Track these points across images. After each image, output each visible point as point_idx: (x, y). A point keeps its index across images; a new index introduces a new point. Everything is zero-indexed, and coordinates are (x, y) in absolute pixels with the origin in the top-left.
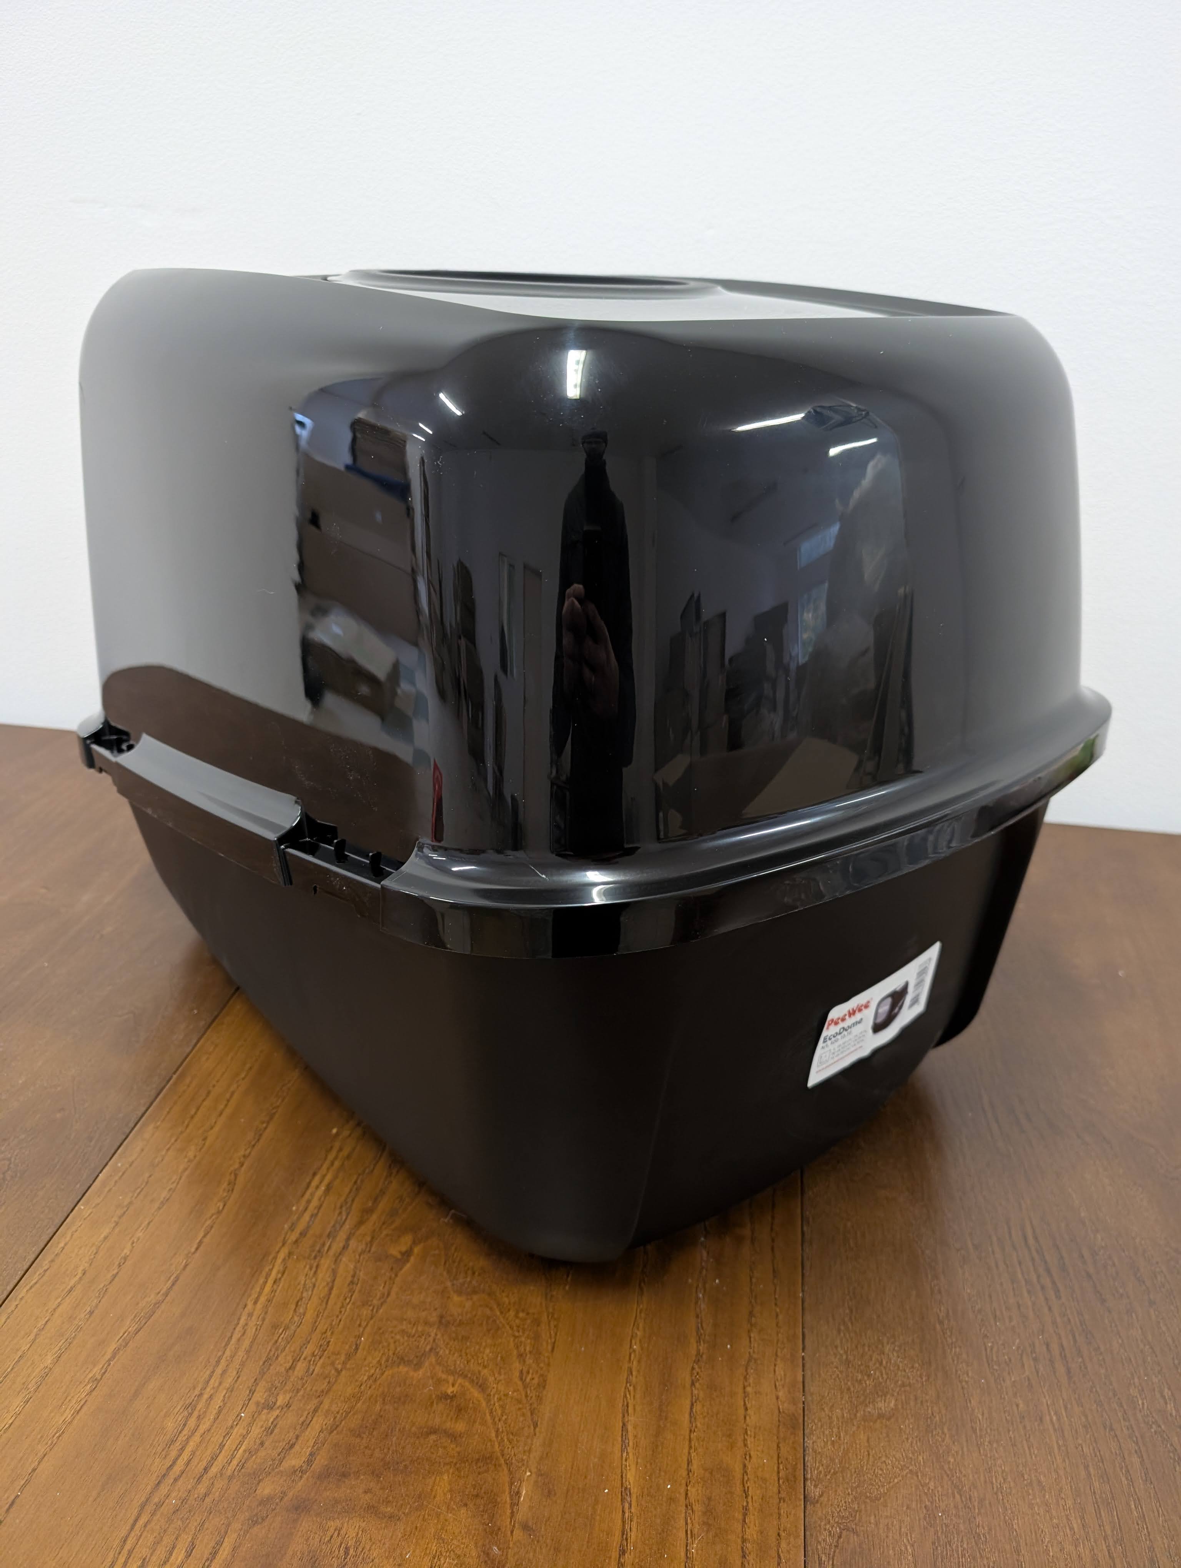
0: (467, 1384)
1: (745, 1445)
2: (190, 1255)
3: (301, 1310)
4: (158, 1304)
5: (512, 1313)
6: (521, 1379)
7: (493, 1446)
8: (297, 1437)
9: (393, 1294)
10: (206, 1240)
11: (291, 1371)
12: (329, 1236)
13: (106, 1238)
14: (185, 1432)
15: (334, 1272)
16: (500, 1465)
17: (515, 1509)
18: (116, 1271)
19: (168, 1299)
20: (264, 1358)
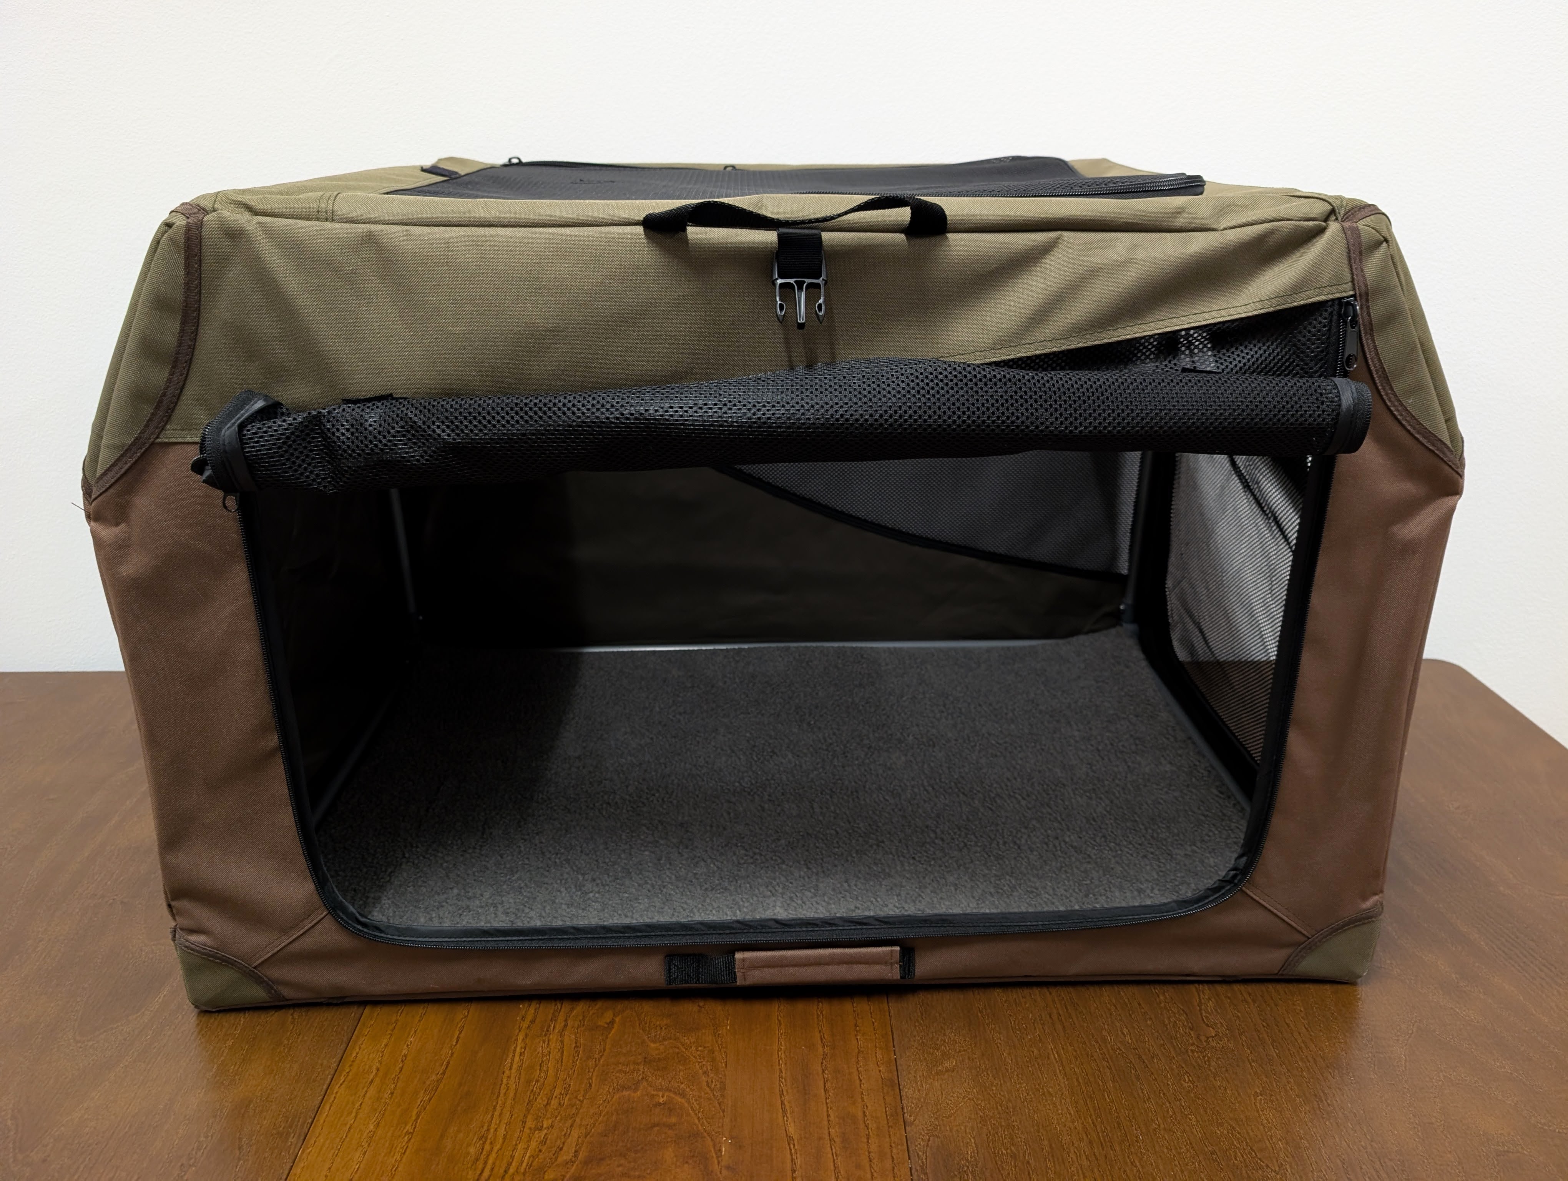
0: (672, 1095)
1: (863, 1101)
3: (545, 1069)
4: (439, 1081)
5: (693, 1048)
6: (708, 1086)
7: (697, 1127)
8: (564, 1143)
9: (607, 1050)
10: (461, 1036)
11: (548, 1107)
12: (551, 1020)
13: (386, 1045)
14: (484, 1153)
15: (562, 1042)
16: (705, 1137)
17: (720, 1159)
18: (401, 1065)
19: (446, 1076)
20: (527, 1101)
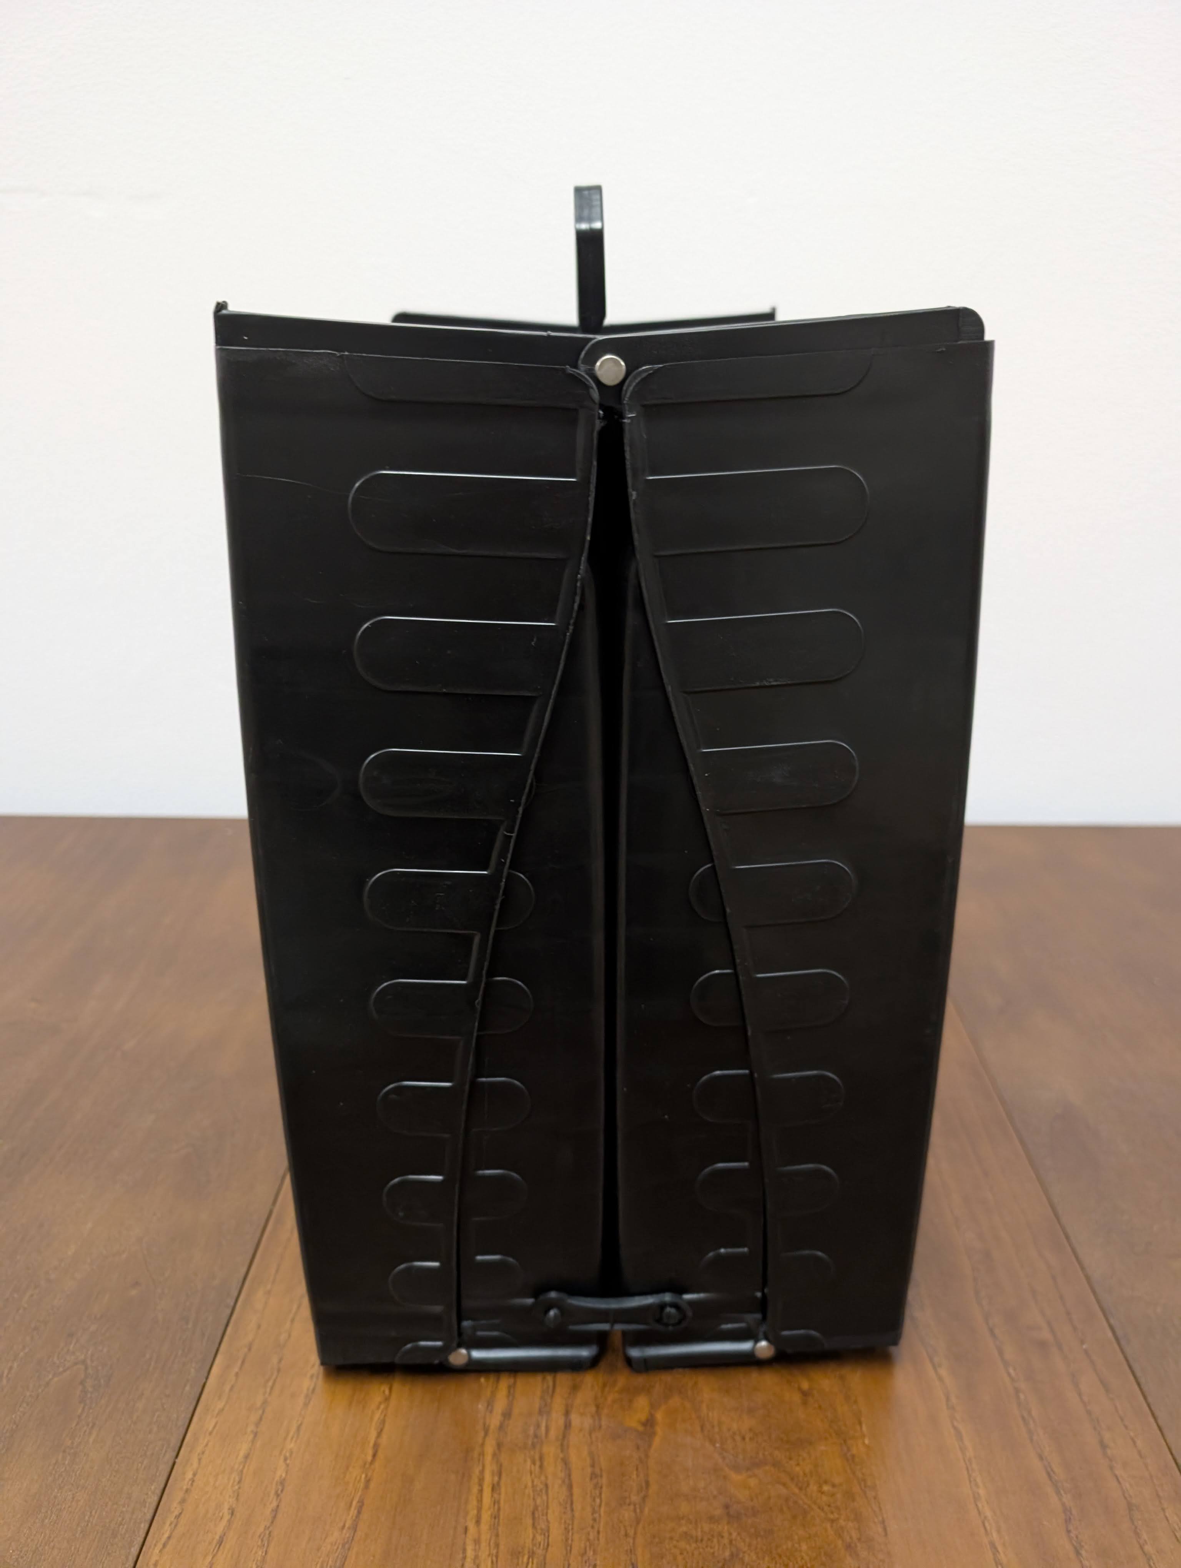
2: (367, 1466)
3: (543, 1525)
9: (653, 1485)
12: (540, 1412)
13: (247, 1457)
15: (566, 1462)
18: (275, 1504)
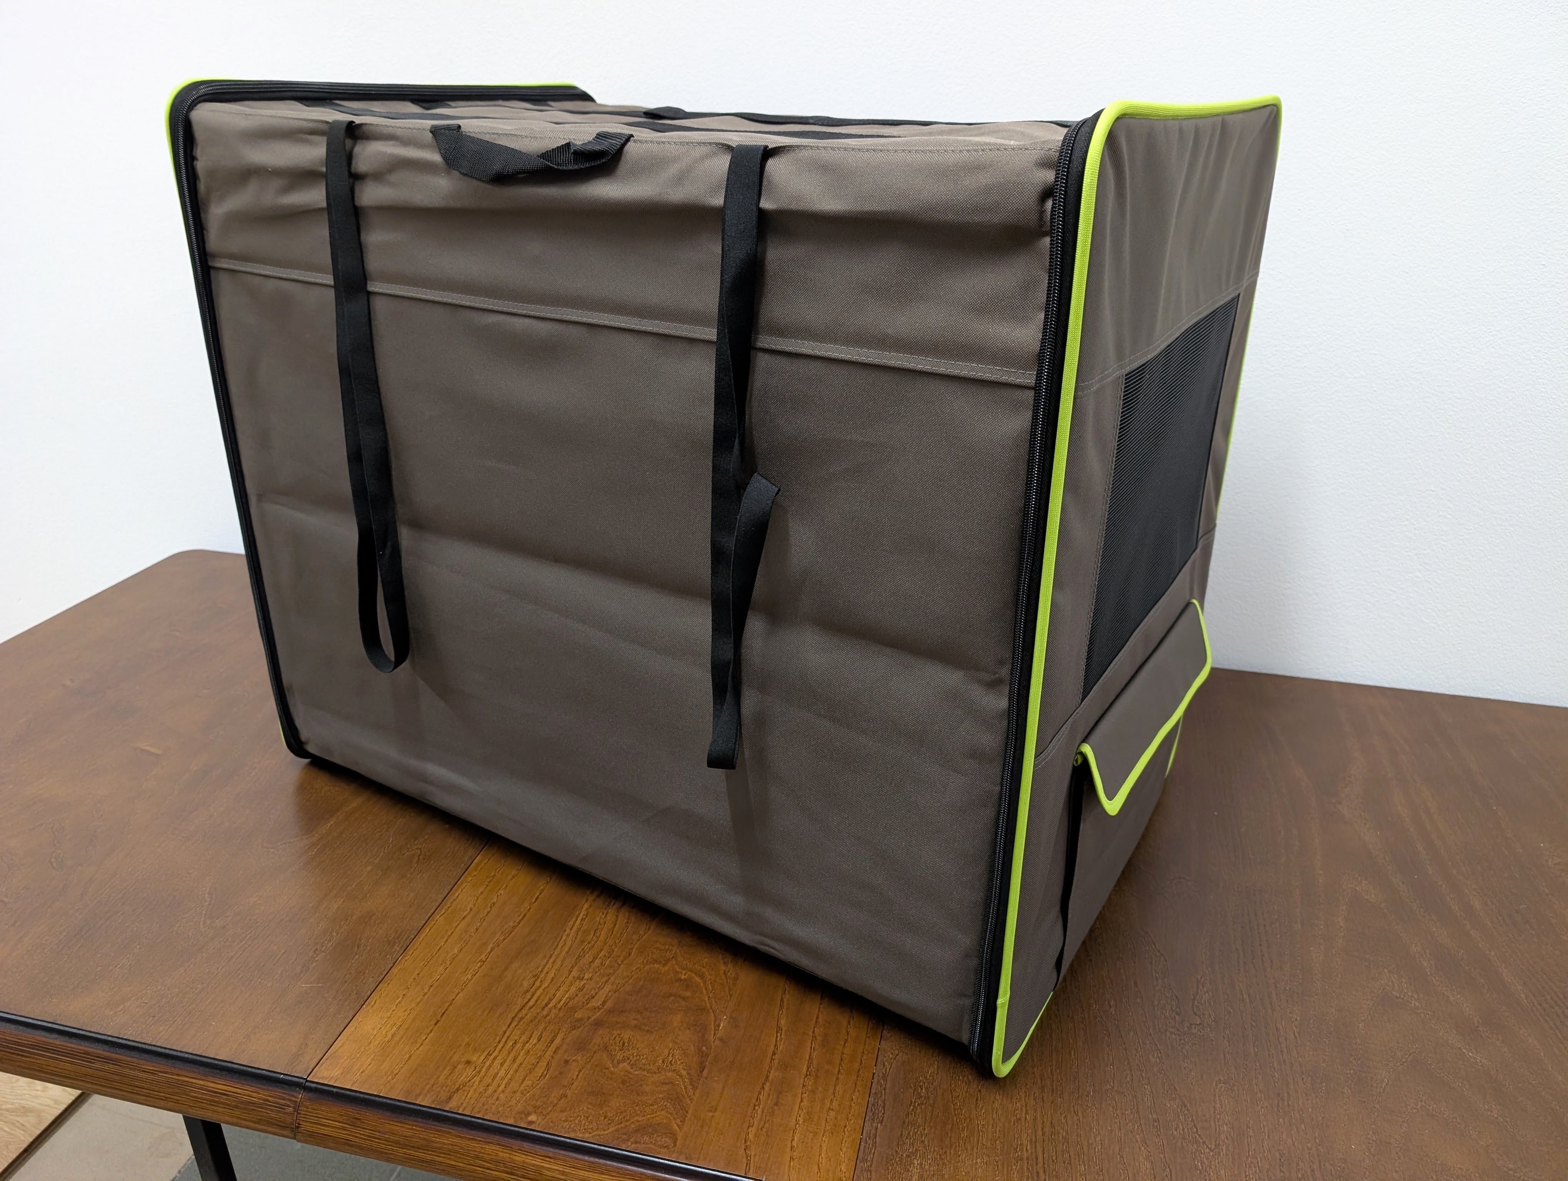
0: (693, 975)
2: (531, 904)
3: (598, 935)
4: (514, 927)
6: (725, 974)
7: (706, 1004)
8: (596, 993)
10: (540, 896)
11: (592, 964)
14: (534, 987)
16: (709, 1013)
17: (716, 1032)
19: (520, 925)
20: (576, 956)
